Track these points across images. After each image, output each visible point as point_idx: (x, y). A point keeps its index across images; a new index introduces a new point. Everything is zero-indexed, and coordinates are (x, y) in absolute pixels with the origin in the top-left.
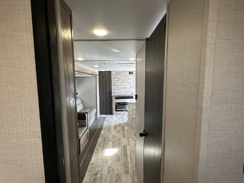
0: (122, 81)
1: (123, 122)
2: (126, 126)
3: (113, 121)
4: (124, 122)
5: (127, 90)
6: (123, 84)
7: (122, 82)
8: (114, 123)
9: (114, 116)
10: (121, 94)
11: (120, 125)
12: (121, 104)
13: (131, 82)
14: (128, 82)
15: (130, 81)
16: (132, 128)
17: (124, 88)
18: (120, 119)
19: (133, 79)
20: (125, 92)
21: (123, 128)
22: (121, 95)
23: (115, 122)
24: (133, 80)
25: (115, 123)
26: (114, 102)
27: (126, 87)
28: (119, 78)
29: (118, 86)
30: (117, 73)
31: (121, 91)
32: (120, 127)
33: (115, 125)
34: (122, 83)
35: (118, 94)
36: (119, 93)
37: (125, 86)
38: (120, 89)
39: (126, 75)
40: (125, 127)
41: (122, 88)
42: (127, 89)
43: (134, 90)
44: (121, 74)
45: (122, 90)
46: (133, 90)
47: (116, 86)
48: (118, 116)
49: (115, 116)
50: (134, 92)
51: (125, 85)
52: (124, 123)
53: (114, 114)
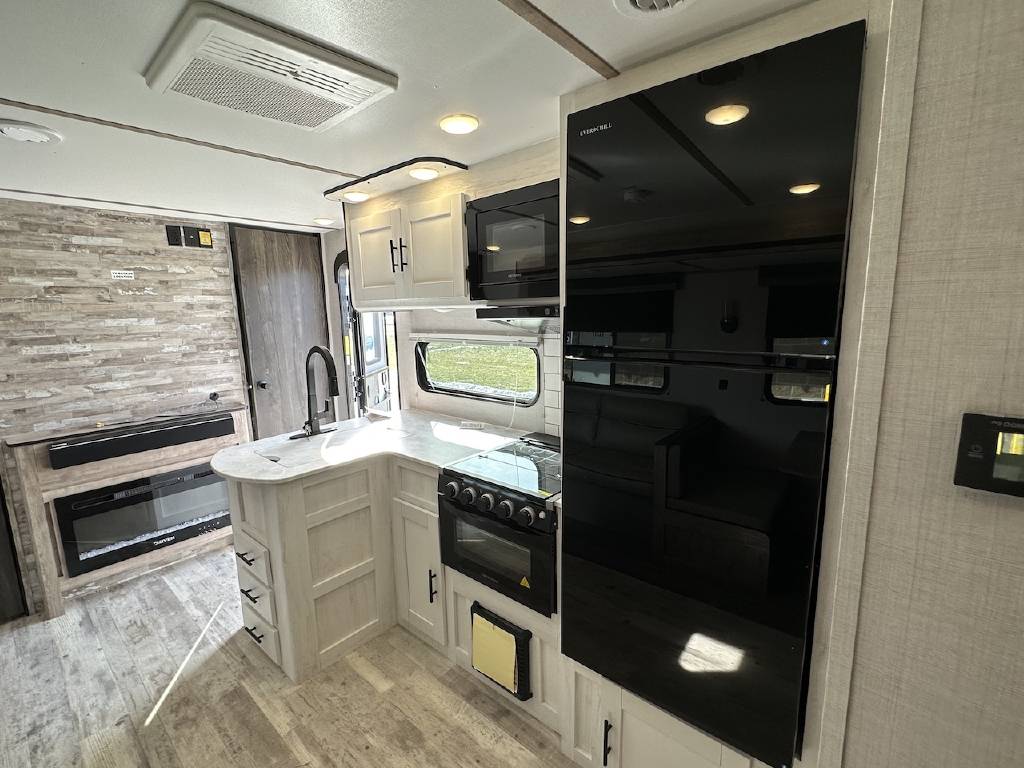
0: (100, 298)
1: (205, 653)
2: (263, 687)
3: (84, 695)
4: (214, 646)
5: (160, 372)
6: (109, 322)
7: (104, 307)
8: (103, 717)
9: (64, 628)
10: (111, 411)
11: (186, 701)
12: (118, 496)
13: (190, 306)
14: (161, 306)
15: (180, 300)
16: (328, 679)
17: (130, 359)
18: (140, 631)
19: (210, 286)
20: (146, 397)
21: (245, 723)
22: (102, 422)
23: (109, 688)
24: (205, 292)
25: (118, 704)
26: (30, 500)
27: (149, 351)
28: (60, 273)
29: (59, 341)
30: (23, 224)
31: (108, 385)
32: (207, 725)
33: (136, 731)
34: (103, 315)
35: (76, 414)
36: (85, 405)
37: (144, 344)
38: (86, 369)
39: (136, 247)
40: (261, 704)
41: (106, 362)
42: (158, 363)
43: (225, 366)
44: (76, 240)
45: (109, 378)
46: (220, 366)
47: (31, 342)
48: (113, 611)
49: (74, 615)
50: (230, 380)
51: (137, 337)
52: (213, 657)
53: (52, 605)
